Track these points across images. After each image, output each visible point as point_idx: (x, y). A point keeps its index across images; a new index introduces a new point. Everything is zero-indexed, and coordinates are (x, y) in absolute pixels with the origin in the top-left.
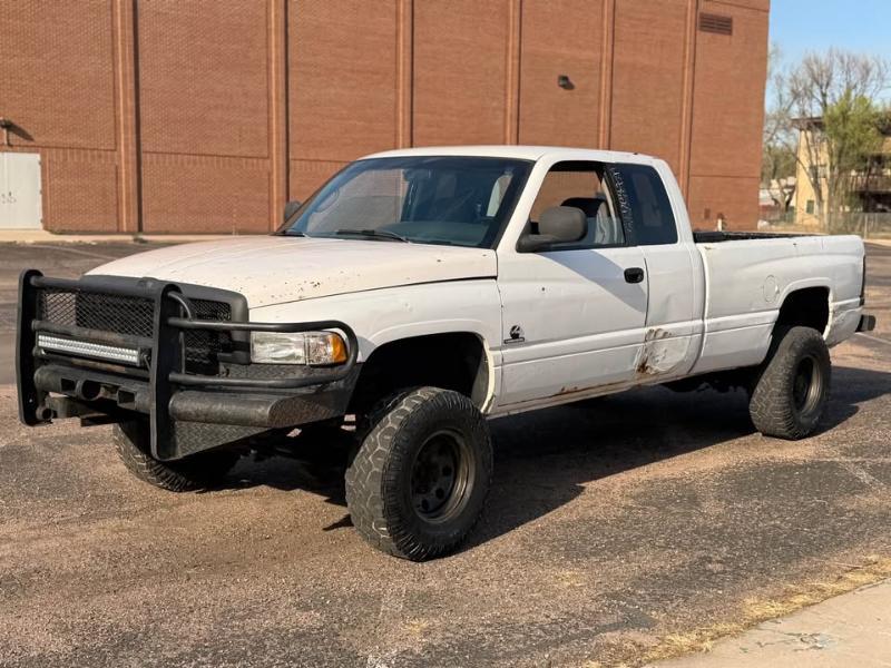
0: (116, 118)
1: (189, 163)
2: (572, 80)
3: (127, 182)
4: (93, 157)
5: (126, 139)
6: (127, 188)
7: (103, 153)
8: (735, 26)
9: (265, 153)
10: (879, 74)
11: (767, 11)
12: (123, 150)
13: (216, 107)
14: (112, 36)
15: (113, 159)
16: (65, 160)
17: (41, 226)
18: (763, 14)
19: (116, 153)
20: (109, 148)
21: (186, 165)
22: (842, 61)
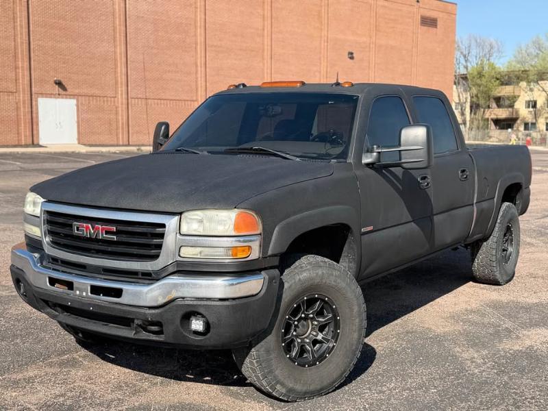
0: (116, 78)
1: (155, 104)
2: (354, 55)
3: (122, 116)
4: (104, 101)
5: (122, 91)
6: (122, 119)
7: (109, 99)
8: (439, 23)
9: (195, 98)
10: (498, 49)
11: (455, 14)
12: (120, 97)
13: (169, 71)
14: (114, 30)
15: (114, 102)
16: (89, 103)
17: (76, 142)
18: (454, 16)
19: (116, 99)
20: (113, 95)
21: (153, 105)
22: (476, 41)
